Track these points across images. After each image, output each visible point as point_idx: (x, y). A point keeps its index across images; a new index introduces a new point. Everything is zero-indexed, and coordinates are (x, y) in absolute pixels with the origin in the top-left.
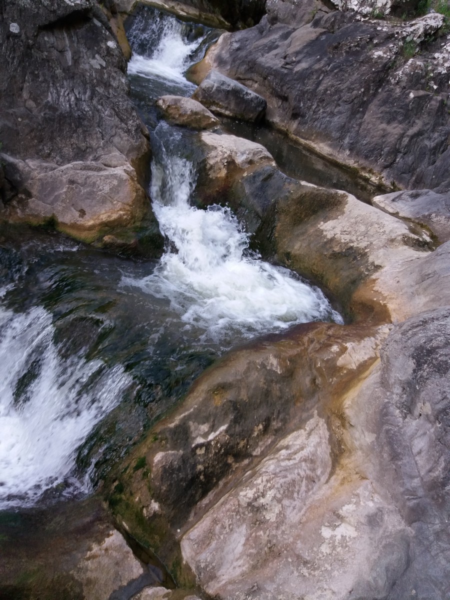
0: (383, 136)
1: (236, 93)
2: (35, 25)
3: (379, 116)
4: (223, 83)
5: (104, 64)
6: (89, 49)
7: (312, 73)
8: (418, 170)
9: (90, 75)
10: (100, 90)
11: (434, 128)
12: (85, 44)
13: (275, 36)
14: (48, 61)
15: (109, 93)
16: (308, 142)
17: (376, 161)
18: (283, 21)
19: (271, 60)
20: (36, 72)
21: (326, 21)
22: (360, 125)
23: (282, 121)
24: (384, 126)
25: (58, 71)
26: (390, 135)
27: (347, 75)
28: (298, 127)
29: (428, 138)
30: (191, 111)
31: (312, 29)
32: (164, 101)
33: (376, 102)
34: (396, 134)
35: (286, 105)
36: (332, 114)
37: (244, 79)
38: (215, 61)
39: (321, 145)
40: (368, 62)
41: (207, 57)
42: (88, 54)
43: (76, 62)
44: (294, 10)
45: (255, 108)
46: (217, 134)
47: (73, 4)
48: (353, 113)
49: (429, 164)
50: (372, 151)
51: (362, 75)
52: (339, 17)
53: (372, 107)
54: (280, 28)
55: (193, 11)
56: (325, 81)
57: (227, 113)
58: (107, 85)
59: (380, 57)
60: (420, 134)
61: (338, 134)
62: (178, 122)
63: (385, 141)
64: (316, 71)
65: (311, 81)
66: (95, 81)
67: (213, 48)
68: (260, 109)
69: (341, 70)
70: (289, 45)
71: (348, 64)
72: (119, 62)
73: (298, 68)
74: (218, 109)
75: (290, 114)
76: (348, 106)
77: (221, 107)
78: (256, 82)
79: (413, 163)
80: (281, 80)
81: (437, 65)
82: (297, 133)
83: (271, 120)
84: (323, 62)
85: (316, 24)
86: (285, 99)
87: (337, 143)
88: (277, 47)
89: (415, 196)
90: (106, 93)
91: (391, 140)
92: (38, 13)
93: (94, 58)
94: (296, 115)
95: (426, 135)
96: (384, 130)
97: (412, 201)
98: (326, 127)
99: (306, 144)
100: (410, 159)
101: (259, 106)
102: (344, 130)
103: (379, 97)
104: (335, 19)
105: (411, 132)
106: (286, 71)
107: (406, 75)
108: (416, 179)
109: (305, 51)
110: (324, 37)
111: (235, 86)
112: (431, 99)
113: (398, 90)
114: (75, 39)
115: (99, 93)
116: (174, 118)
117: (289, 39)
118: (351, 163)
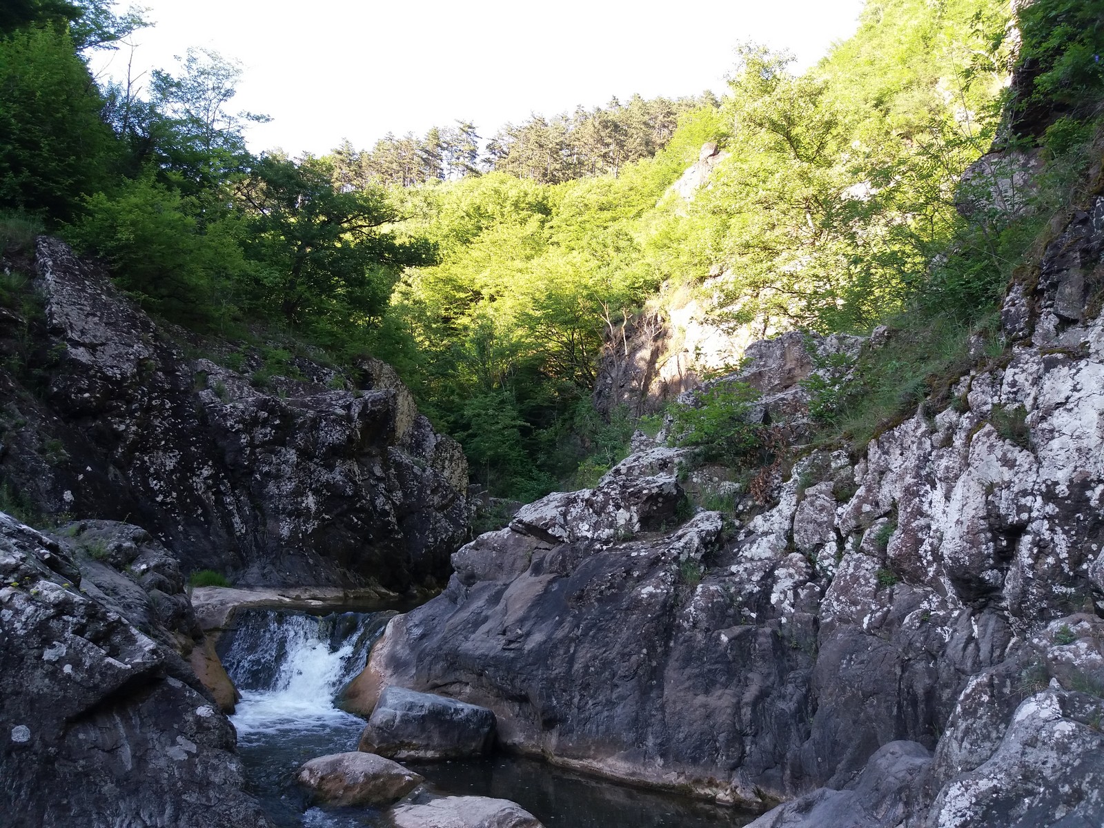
0: (708, 717)
1: (437, 716)
2: (59, 718)
3: (687, 684)
4: (411, 706)
5: (193, 748)
6: (162, 731)
7: (555, 646)
8: (788, 755)
9: (170, 775)
10: (191, 798)
11: (781, 677)
12: (156, 724)
13: (479, 603)
14: (87, 775)
15: (209, 799)
16: (585, 762)
17: (714, 762)
18: (484, 577)
19: (483, 643)
20: (65, 802)
21: (551, 563)
22: (662, 708)
23: (530, 737)
24: (701, 699)
25: (108, 788)
26: (717, 712)
27: (611, 635)
28: (559, 741)
29: (780, 697)
30: (366, 775)
31: (533, 579)
32: (311, 771)
33: (672, 663)
34: (727, 707)
35: (528, 709)
36: (610, 704)
37: (446, 685)
38: (387, 667)
39: (610, 761)
40: (636, 607)
41: (372, 663)
42: (162, 739)
43: (140, 760)
44: (496, 558)
45: (477, 731)
46: (422, 803)
47: (129, 666)
48: (645, 692)
49: (802, 740)
50: (698, 748)
51: (634, 629)
52: (569, 553)
53: (671, 673)
54: (483, 589)
55: (332, 594)
56: (580, 654)
57: (430, 754)
58: (204, 785)
59: (651, 595)
60: (763, 695)
61: (632, 735)
62: (344, 803)
63: (714, 724)
64: (561, 641)
65: (557, 660)
66: (179, 784)
67: (379, 646)
68: (486, 729)
69: (600, 630)
70: (505, 611)
71: (607, 617)
72: (221, 737)
73: (530, 644)
74: (412, 753)
75: (539, 723)
76: (630, 685)
77: (417, 748)
78: (467, 684)
79: (775, 746)
80: (509, 670)
81: (741, 582)
82: (562, 752)
83: (509, 742)
84: (567, 626)
85: (537, 570)
86: (523, 699)
87: (635, 751)
88: (486, 619)
89: (806, 808)
90: (204, 801)
91: (723, 718)
92: (64, 697)
93: (174, 743)
94: (549, 723)
95: (775, 693)
96: (705, 706)
97: (804, 819)
98: (607, 729)
99: (583, 766)
100: (767, 741)
101: (482, 726)
102: (638, 724)
103: (675, 654)
104: (564, 557)
105: (750, 694)
106: (512, 655)
107: (702, 610)
108: (792, 772)
109: (533, 614)
110: (555, 587)
111: (433, 704)
112: (756, 635)
113: (700, 636)
114: (136, 721)
115: (190, 805)
116: (336, 798)
117: (503, 602)
118: (672, 778)
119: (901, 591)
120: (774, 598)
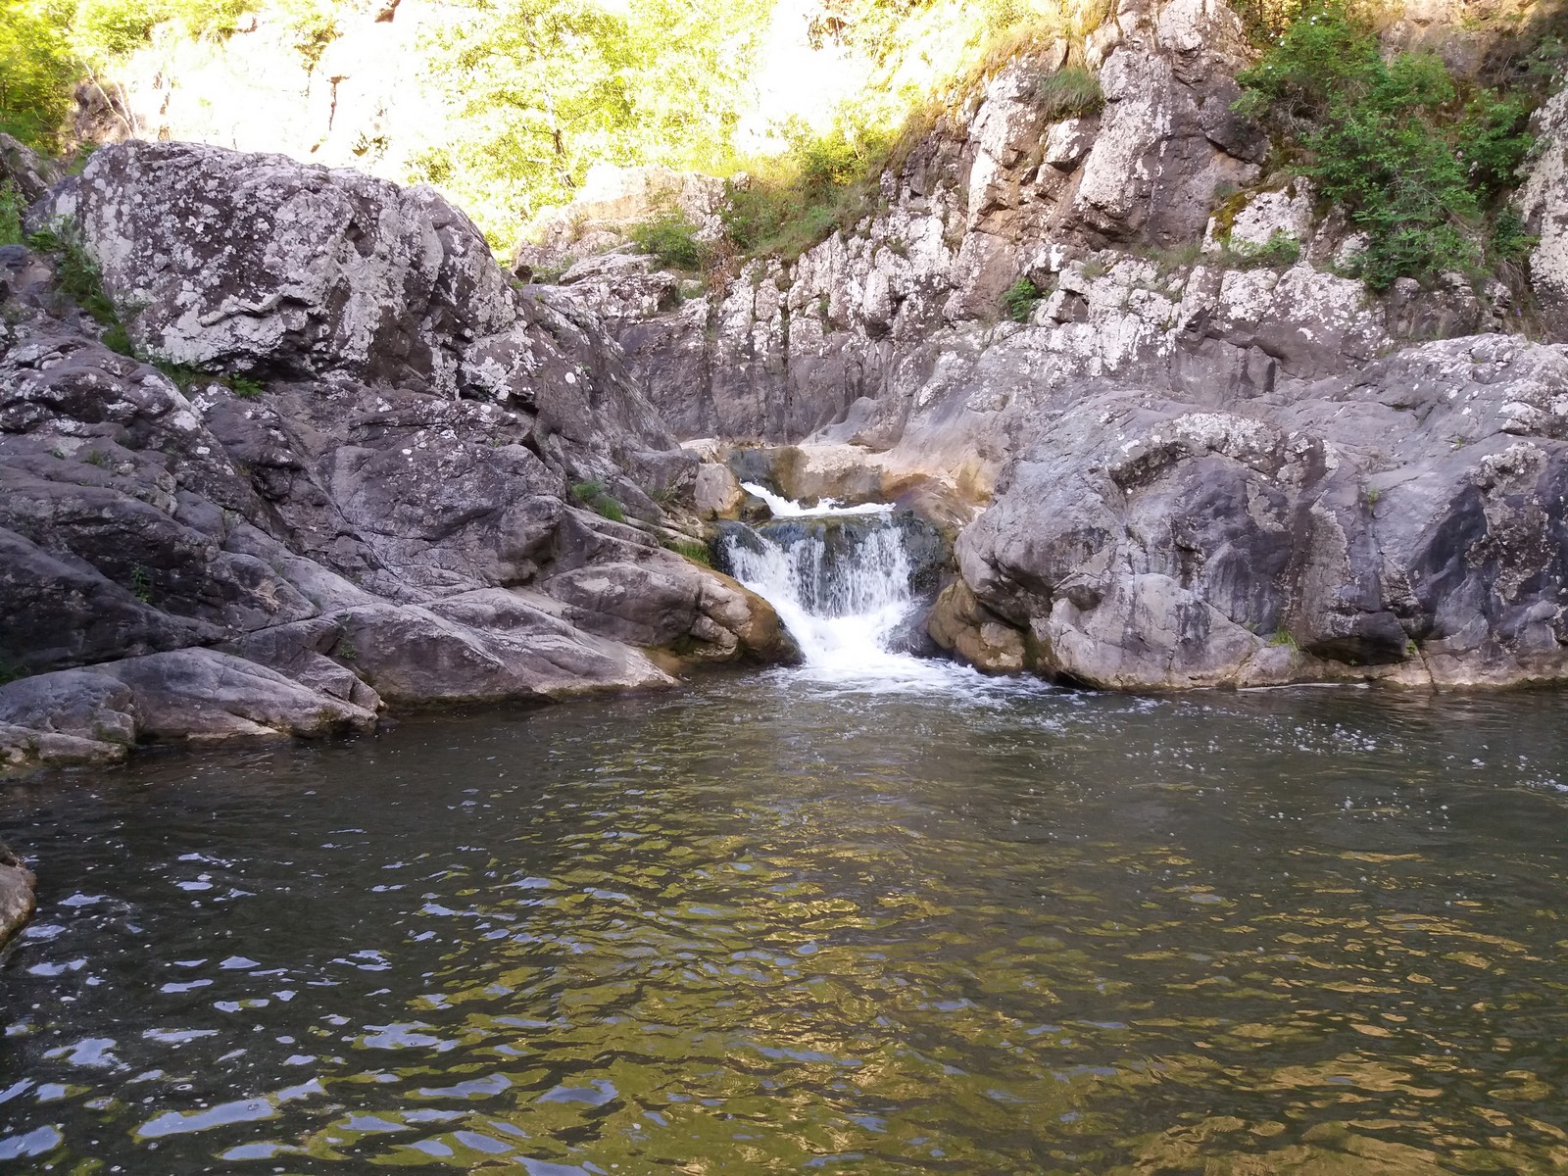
3: (727, 395)
22: (715, 409)
24: (737, 401)
27: (673, 372)
33: (715, 385)
36: (682, 411)
40: (685, 355)
48: (702, 402)
51: (689, 368)
53: (716, 390)
59: (694, 347)
61: (699, 424)
69: (663, 370)
71: (665, 363)
76: (693, 398)
91: (753, 409)
102: (701, 420)
103: (716, 380)
105: (762, 397)
119: (836, 336)
120: (756, 348)
